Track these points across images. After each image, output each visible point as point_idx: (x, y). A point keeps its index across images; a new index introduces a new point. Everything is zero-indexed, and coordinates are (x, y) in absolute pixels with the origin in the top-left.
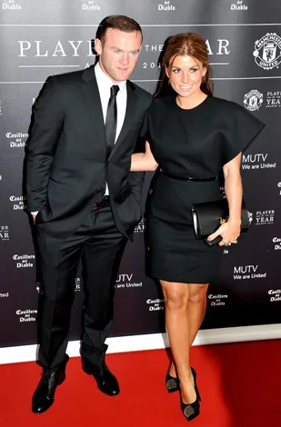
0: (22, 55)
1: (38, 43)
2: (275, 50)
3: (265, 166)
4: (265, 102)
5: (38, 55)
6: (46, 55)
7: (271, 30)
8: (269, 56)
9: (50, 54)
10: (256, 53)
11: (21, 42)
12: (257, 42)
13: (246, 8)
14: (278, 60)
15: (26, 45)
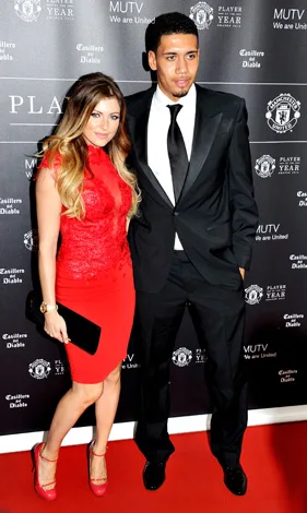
0: (13, 111)
1: (32, 98)
2: (288, 112)
3: (276, 237)
4: (277, 168)
5: (32, 112)
6: (41, 112)
7: (285, 90)
8: (282, 119)
9: (45, 111)
10: (269, 115)
11: (13, 97)
12: (270, 103)
13: (259, 66)
14: (292, 123)
15: (17, 101)
